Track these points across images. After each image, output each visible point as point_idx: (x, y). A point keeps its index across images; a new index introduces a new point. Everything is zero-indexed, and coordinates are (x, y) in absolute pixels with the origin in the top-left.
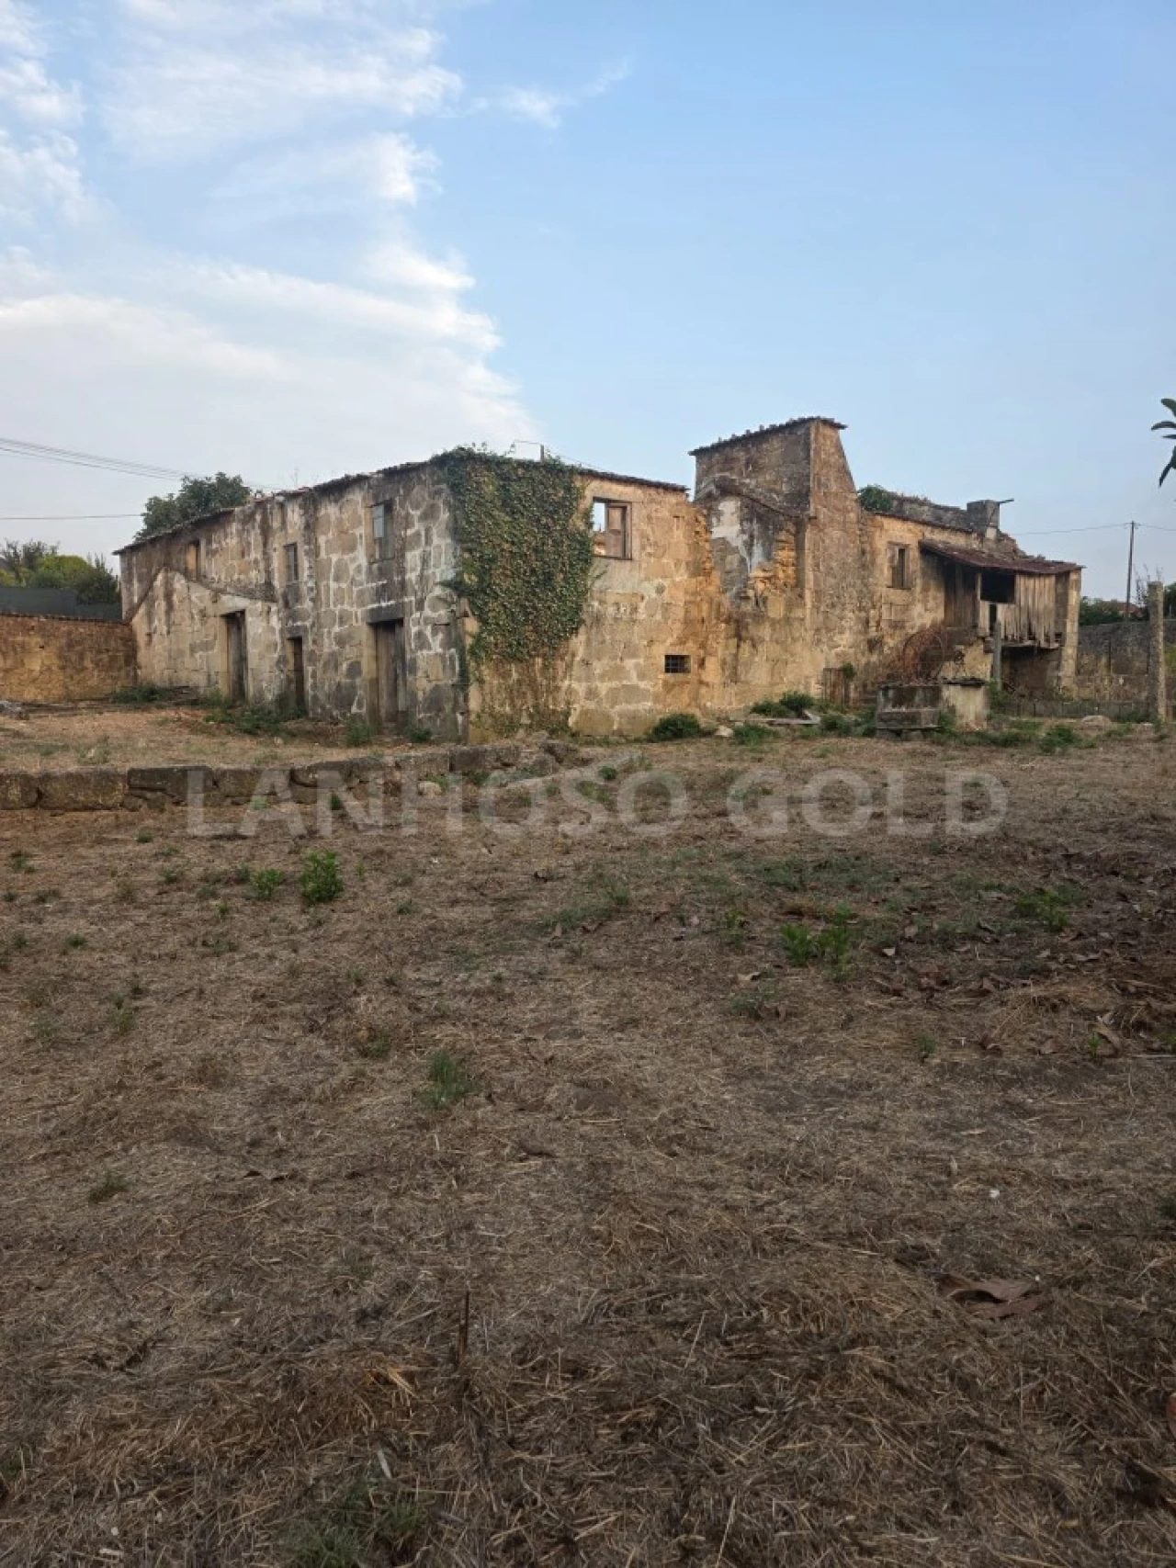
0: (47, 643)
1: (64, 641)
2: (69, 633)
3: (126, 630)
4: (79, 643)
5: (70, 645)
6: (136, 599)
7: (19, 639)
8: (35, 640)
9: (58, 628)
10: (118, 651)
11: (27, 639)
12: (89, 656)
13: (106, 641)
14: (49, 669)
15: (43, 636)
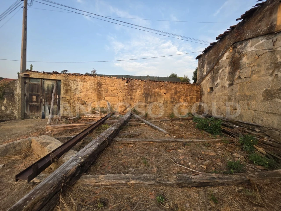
0: (167, 92)
1: (173, 91)
2: (176, 88)
3: (199, 87)
4: (179, 92)
5: (176, 93)
6: (205, 73)
7: (157, 90)
8: (163, 91)
9: (172, 86)
10: (194, 96)
11: (160, 90)
12: (183, 97)
13: (190, 92)
14: (167, 102)
15: (166, 89)
